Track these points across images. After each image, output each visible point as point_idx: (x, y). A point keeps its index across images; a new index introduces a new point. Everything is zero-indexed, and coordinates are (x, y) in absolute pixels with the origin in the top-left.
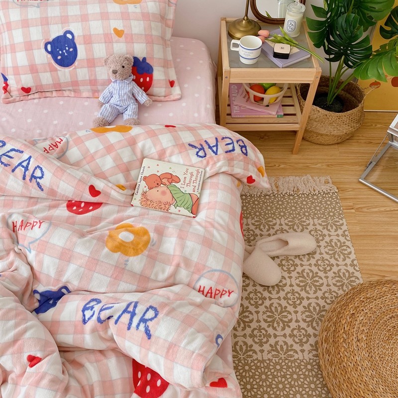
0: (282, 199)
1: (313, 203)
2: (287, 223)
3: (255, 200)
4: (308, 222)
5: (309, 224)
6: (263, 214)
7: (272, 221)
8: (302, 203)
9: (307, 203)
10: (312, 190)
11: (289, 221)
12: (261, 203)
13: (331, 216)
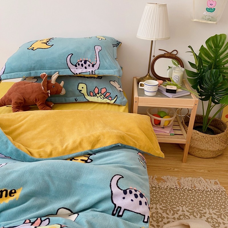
0: (183, 192)
1: (207, 197)
2: (188, 210)
3: (163, 192)
4: (204, 211)
5: (206, 213)
6: (169, 202)
7: (176, 208)
8: (199, 197)
9: (203, 197)
10: (205, 188)
11: (190, 209)
12: (168, 193)
13: (223, 209)
